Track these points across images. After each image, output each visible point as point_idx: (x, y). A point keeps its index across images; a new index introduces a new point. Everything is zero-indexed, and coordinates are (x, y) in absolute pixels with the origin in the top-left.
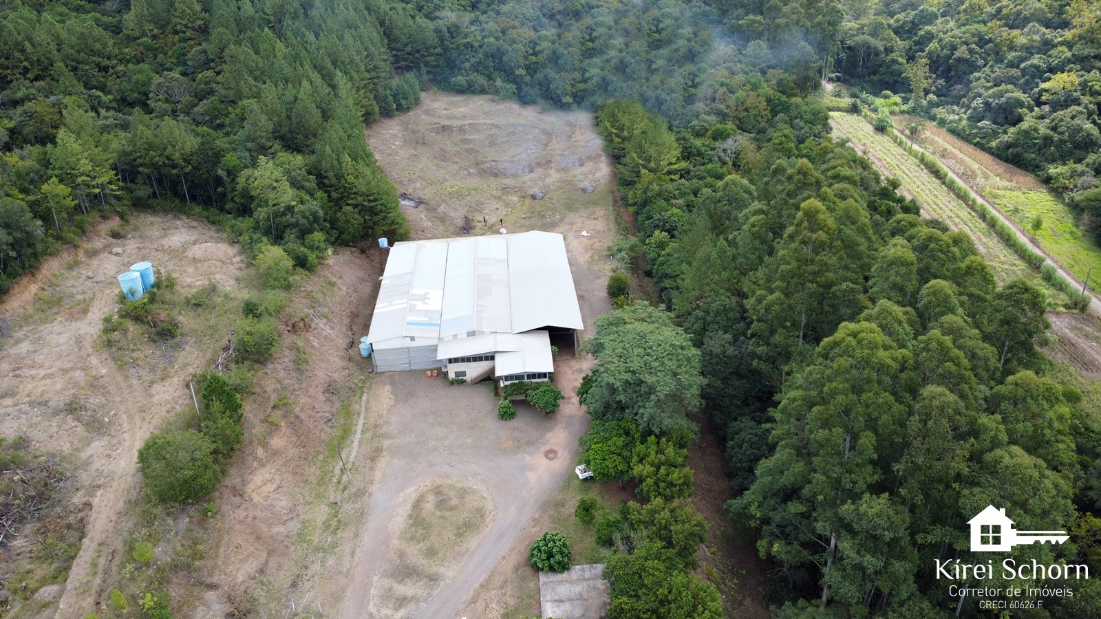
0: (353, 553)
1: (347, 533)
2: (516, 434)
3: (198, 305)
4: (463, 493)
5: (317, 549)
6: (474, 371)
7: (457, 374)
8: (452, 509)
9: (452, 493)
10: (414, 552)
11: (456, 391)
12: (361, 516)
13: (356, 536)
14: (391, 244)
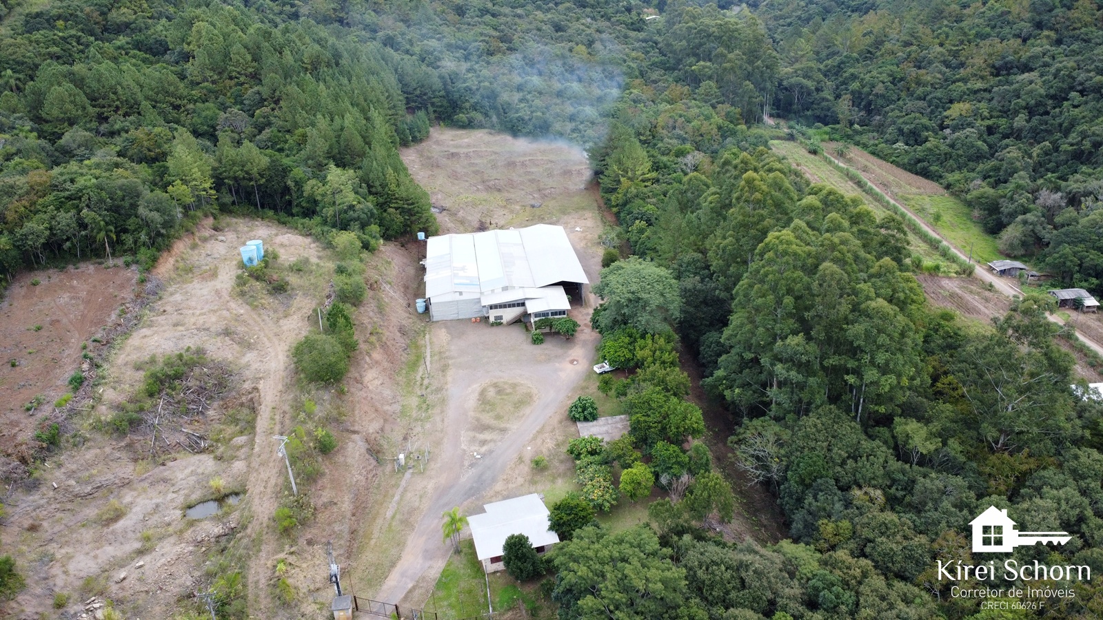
0: (443, 420)
1: (437, 410)
2: (546, 352)
3: (299, 270)
4: (514, 386)
5: (416, 420)
6: (509, 314)
7: (496, 318)
8: (507, 394)
9: (506, 386)
10: (487, 418)
11: (495, 330)
12: (443, 401)
13: (442, 412)
14: (427, 237)
